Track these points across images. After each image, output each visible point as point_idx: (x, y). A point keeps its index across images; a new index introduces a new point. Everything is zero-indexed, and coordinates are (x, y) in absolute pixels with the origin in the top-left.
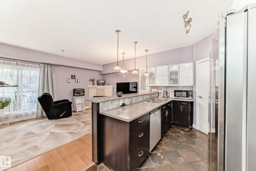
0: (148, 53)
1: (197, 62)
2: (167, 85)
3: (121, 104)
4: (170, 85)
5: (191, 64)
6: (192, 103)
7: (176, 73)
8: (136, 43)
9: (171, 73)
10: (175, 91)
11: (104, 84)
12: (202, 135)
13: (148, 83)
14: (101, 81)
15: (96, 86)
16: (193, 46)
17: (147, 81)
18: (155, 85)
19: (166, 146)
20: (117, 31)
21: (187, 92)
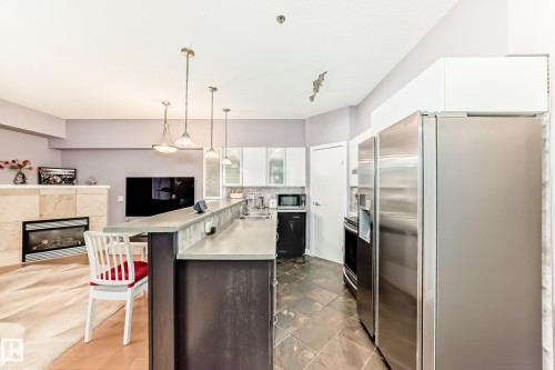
0: (230, 116)
1: (312, 148)
2: (264, 185)
3: (208, 231)
4: (269, 185)
5: (302, 150)
6: (303, 215)
7: (280, 163)
8: (214, 89)
9: (272, 163)
10: (280, 196)
11: (70, 180)
12: (322, 262)
13: (224, 180)
14: (60, 172)
15: (32, 185)
16: (304, 121)
17: (223, 175)
18: (240, 185)
19: (288, 294)
20: (184, 50)
21: (298, 196)
